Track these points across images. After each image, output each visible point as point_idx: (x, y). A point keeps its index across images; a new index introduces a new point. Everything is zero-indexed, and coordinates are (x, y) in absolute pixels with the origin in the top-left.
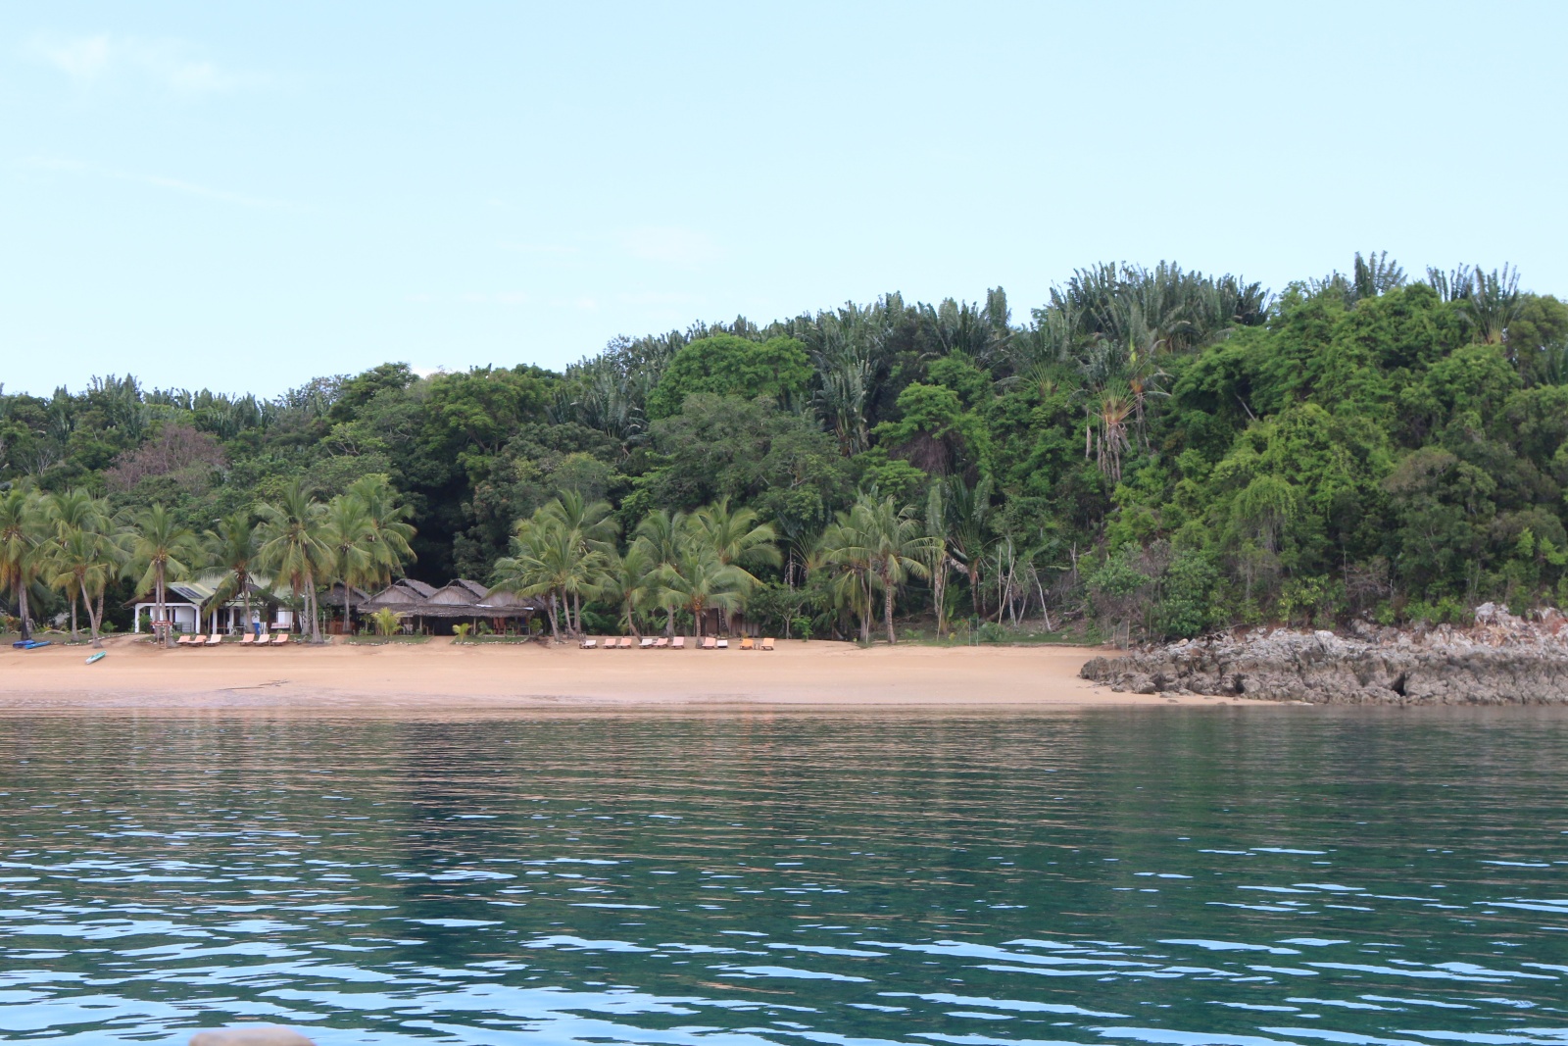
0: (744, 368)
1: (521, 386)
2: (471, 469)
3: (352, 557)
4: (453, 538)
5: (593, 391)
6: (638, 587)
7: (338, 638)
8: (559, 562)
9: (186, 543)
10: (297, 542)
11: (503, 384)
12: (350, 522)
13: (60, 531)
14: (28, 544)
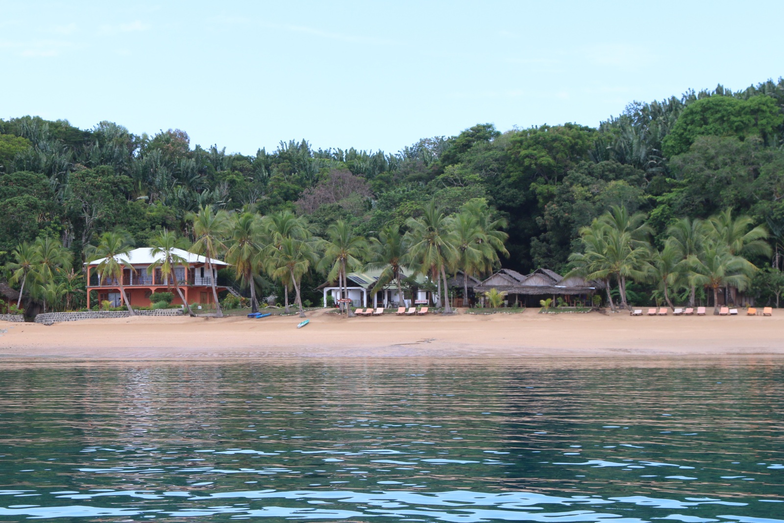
0: (733, 118)
1: (572, 137)
2: (540, 194)
3: (469, 254)
4: (530, 241)
5: (622, 139)
6: (671, 272)
7: (461, 310)
8: (615, 255)
9: (360, 245)
10: (434, 244)
11: (560, 135)
12: (467, 230)
13: (275, 240)
14: (256, 249)
